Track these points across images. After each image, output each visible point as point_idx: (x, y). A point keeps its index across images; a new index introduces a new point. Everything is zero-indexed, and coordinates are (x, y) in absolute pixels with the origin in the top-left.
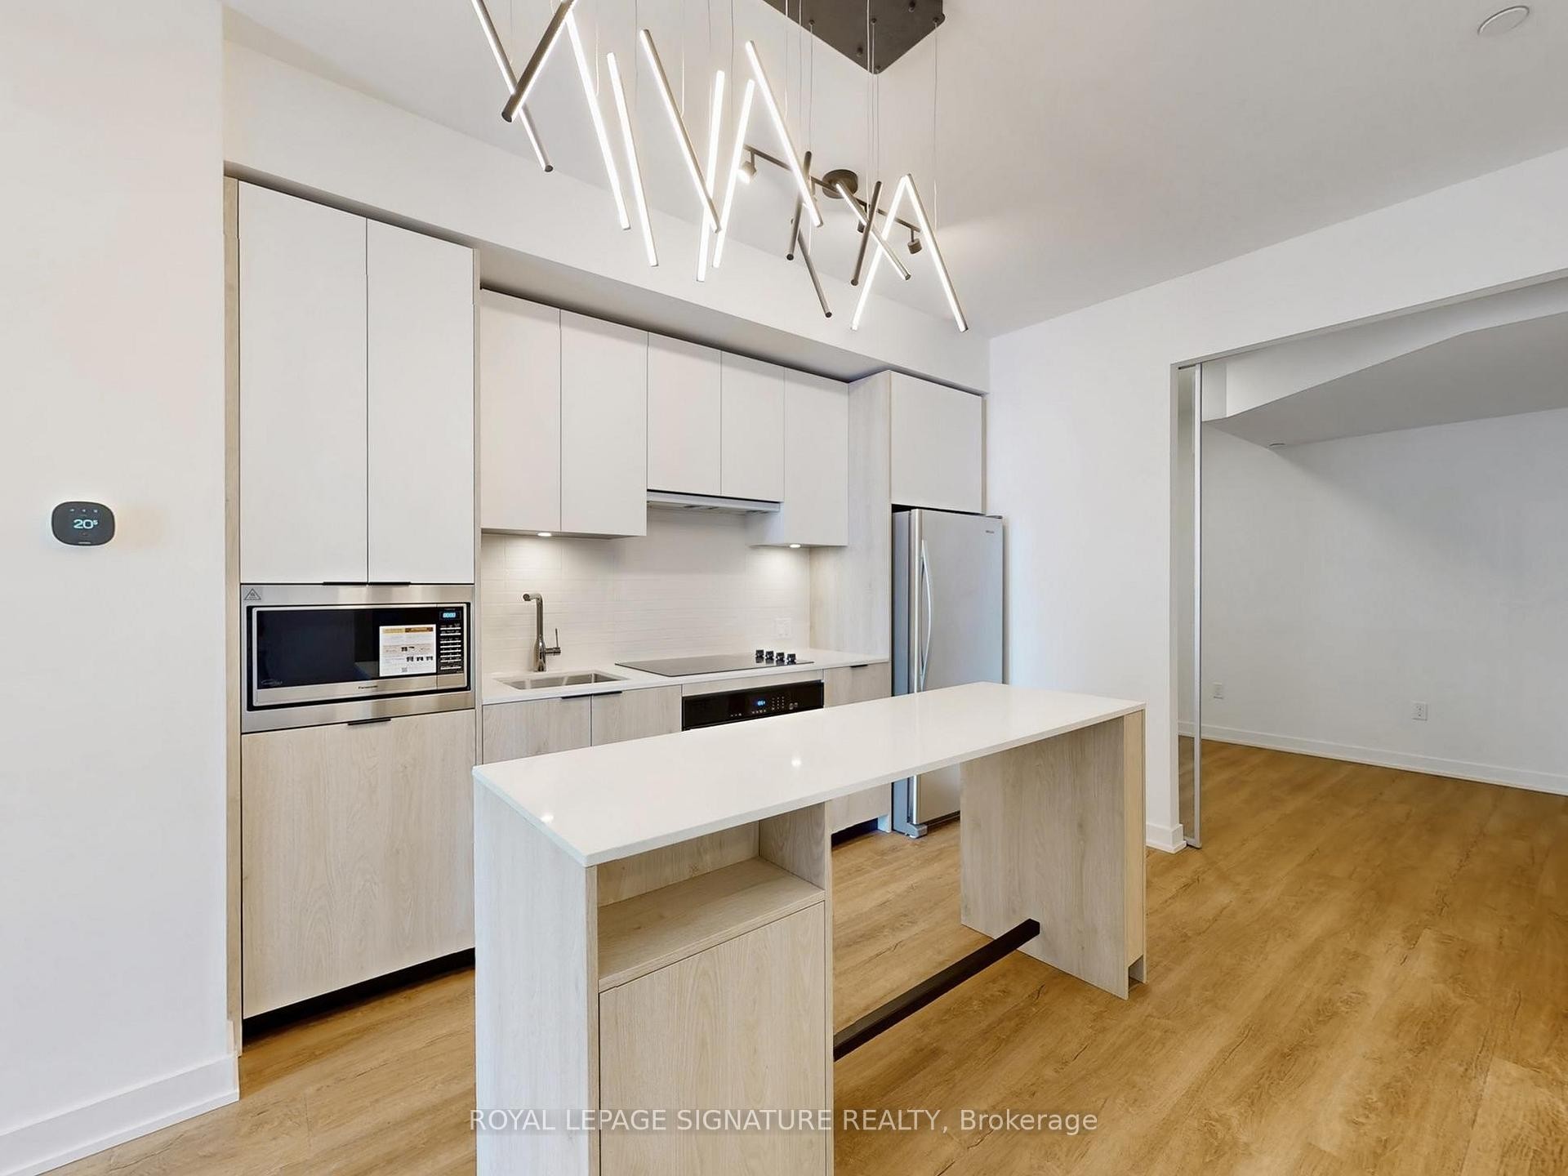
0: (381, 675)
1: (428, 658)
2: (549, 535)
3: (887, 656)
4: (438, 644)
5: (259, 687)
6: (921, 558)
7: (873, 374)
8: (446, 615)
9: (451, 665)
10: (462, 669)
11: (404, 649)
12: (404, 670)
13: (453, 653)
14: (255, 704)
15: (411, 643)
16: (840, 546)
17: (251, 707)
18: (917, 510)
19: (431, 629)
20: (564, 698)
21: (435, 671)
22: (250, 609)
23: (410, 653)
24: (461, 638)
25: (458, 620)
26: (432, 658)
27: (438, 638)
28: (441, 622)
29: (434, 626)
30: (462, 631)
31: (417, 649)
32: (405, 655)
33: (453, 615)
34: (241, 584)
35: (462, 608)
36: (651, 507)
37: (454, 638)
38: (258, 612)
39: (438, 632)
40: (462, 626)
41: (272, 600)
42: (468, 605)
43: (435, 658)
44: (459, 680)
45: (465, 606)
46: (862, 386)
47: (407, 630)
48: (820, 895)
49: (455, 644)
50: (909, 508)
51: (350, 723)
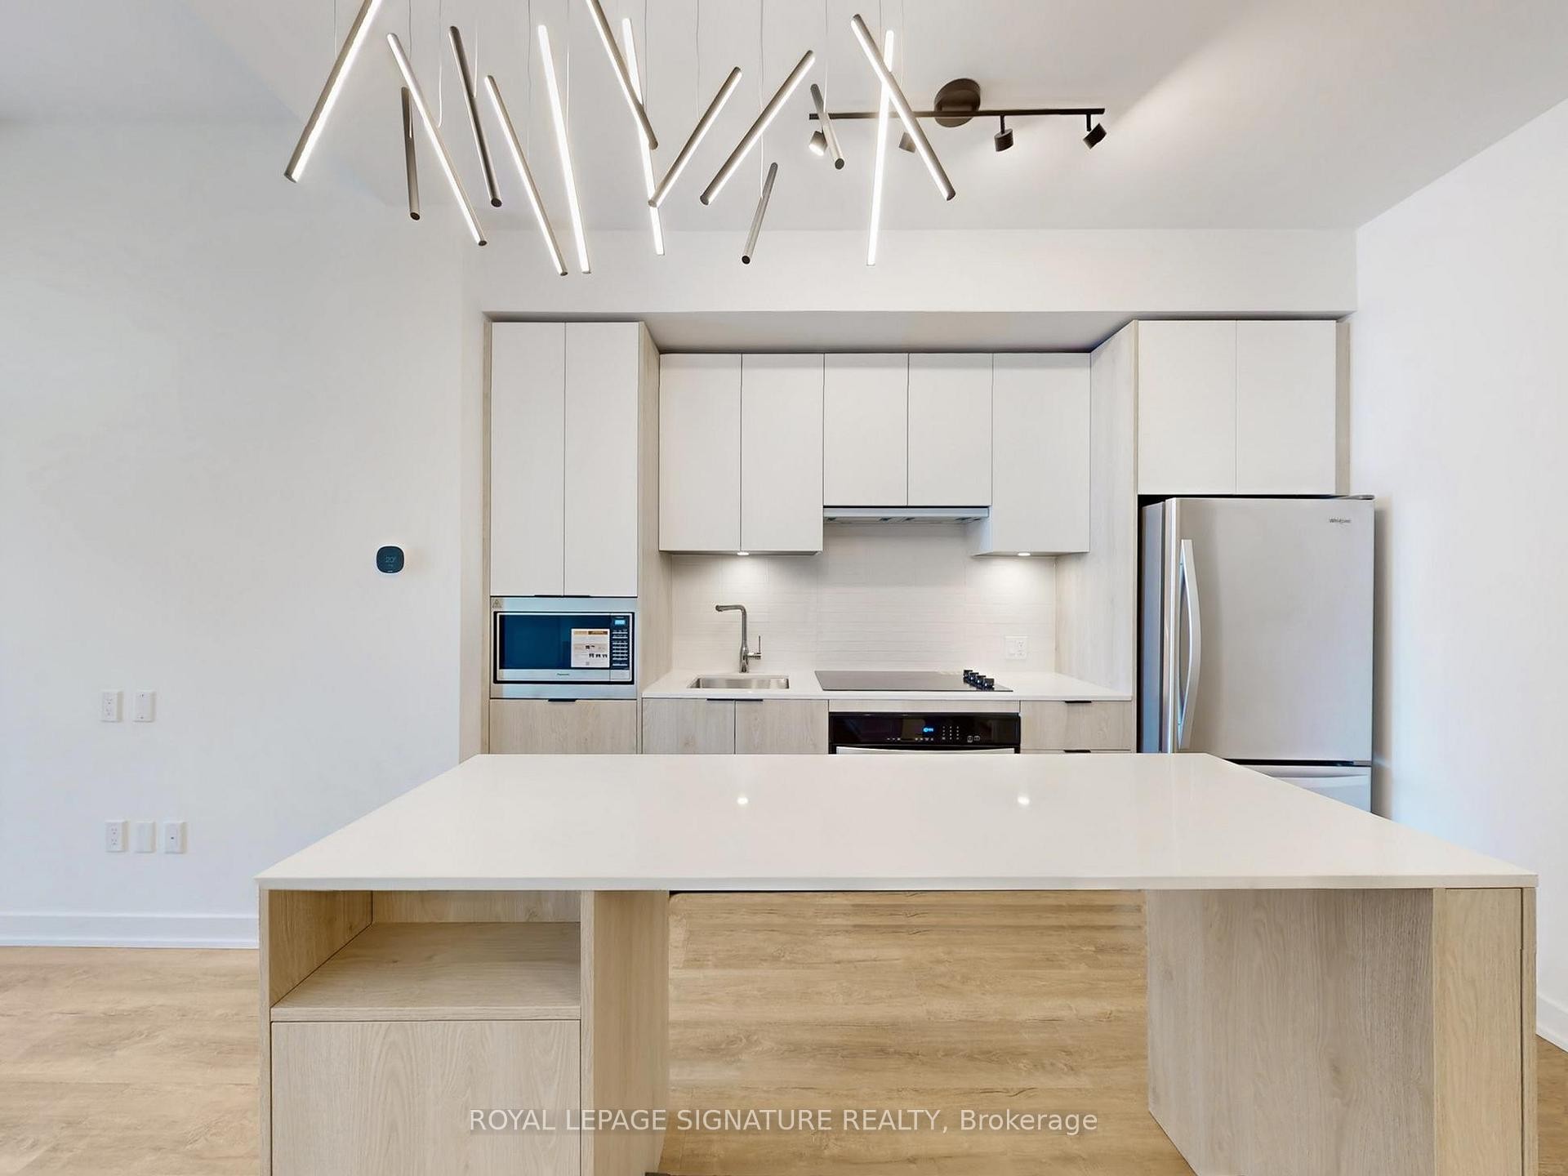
0: (572, 666)
1: (603, 656)
2: (747, 554)
3: (1128, 691)
4: (611, 645)
5: (501, 668)
6: (1179, 563)
7: (1115, 333)
8: (618, 622)
9: (621, 662)
10: (628, 666)
11: (588, 647)
12: (588, 663)
13: (622, 653)
14: (498, 679)
15: (593, 643)
16: (1083, 553)
17: (496, 681)
18: (1174, 499)
19: (606, 633)
20: (709, 699)
21: (608, 666)
22: (495, 613)
23: (592, 650)
24: (628, 640)
25: (626, 627)
26: (606, 656)
27: (611, 640)
28: (613, 628)
29: (608, 630)
30: (628, 635)
31: (597, 647)
32: (588, 652)
33: (622, 622)
34: (491, 597)
35: (628, 617)
36: (828, 522)
37: (622, 640)
38: (501, 616)
39: (611, 635)
40: (628, 631)
41: (509, 608)
42: (633, 614)
43: (608, 656)
44: (625, 675)
45: (631, 615)
46: (1104, 353)
47: (590, 633)
48: (574, 1010)
49: (623, 646)
50: (1162, 498)
51: (551, 700)
